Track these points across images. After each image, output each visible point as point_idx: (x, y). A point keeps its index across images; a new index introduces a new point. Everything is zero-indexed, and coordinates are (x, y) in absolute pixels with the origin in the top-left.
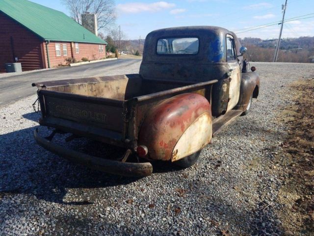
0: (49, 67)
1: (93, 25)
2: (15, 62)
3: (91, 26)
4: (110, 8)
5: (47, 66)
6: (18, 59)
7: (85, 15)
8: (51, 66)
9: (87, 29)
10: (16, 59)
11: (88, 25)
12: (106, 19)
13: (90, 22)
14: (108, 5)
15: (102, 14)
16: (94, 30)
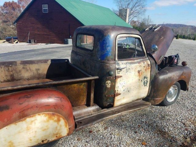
0: (86, 43)
1: (126, 16)
2: (70, 38)
3: (124, 17)
4: (143, 4)
5: (85, 42)
6: (72, 37)
7: (122, 9)
8: (87, 42)
9: (122, 18)
10: (71, 36)
11: (122, 16)
12: (139, 11)
13: (124, 14)
14: (142, 2)
15: (137, 8)
16: (126, 19)
